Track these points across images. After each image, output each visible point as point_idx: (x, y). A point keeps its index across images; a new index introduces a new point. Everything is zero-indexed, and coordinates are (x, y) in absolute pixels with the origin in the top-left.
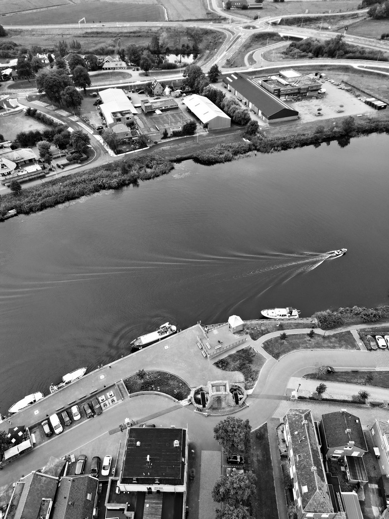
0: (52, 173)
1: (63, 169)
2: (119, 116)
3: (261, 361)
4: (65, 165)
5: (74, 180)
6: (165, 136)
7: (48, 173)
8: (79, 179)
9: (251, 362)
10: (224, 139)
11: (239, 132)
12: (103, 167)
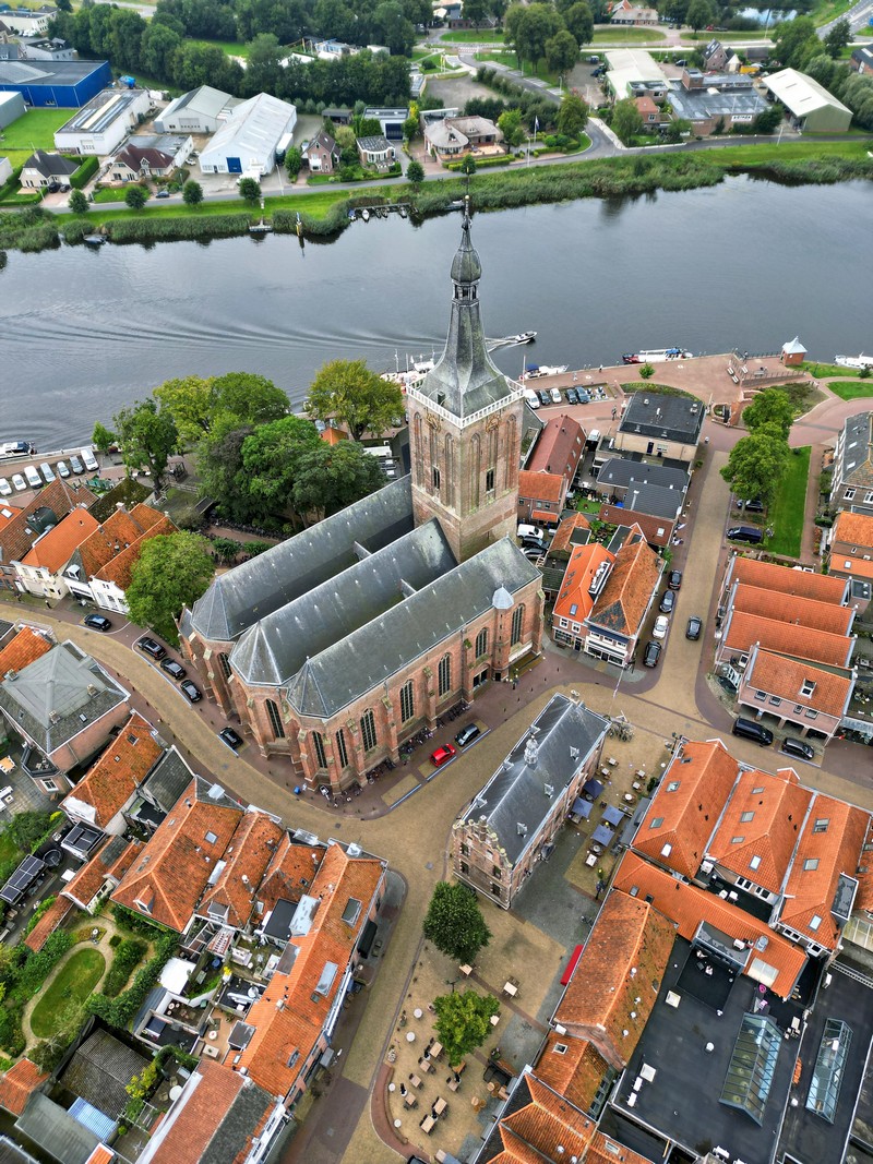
0: (518, 161)
1: (537, 156)
2: (642, 87)
3: (820, 397)
4: (541, 153)
5: (554, 173)
6: (719, 129)
7: (513, 160)
8: (562, 173)
9: (804, 396)
10: (830, 147)
11: (863, 141)
12: (603, 161)
